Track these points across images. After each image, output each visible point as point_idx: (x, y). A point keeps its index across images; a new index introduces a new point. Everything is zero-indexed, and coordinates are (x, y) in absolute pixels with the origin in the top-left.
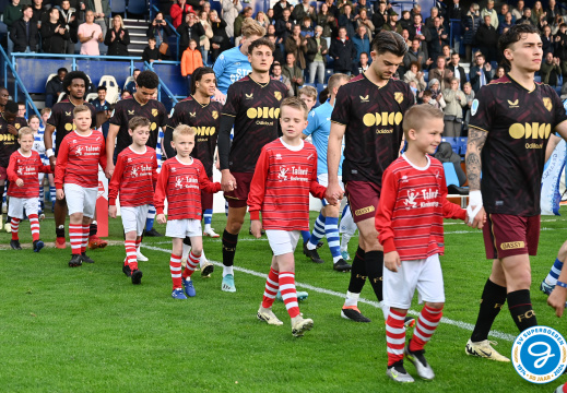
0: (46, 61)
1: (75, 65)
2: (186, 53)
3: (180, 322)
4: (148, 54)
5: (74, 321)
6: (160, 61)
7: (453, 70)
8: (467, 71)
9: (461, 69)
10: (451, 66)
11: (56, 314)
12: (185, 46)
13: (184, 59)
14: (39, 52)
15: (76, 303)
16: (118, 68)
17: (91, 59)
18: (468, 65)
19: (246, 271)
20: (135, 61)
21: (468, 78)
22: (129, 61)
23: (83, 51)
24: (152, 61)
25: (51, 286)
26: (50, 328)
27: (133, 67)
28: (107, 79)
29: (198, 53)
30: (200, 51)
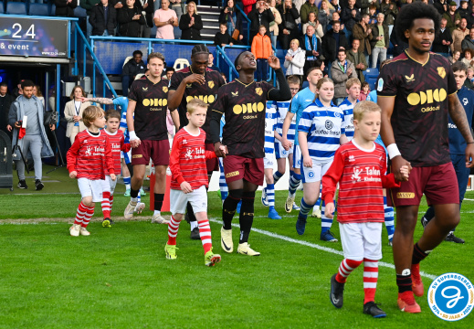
0: (123, 44)
2: (256, 38)
4: (220, 39)
5: (147, 290)
6: (231, 45)
11: (130, 283)
12: (255, 32)
13: (254, 44)
14: (117, 36)
15: (150, 274)
17: (166, 43)
19: (311, 245)
23: (158, 35)
24: (224, 45)
25: (126, 258)
26: (125, 298)
28: (181, 61)
29: (267, 38)
30: (270, 37)
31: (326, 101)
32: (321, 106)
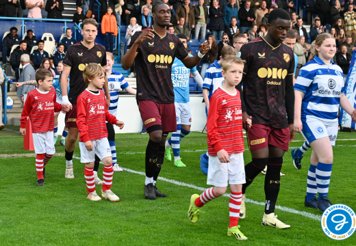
1: (23, 25)
2: (105, 17)
3: (99, 212)
4: (76, 18)
7: (298, 30)
8: (308, 31)
9: (304, 30)
10: (297, 27)
12: (104, 12)
13: (103, 21)
16: (55, 27)
17: (36, 21)
18: (309, 26)
20: (67, 22)
21: (309, 36)
22: (63, 22)
27: (66, 27)
28: (47, 35)
29: (113, 17)
30: (116, 16)
31: (327, 58)
32: (322, 63)
